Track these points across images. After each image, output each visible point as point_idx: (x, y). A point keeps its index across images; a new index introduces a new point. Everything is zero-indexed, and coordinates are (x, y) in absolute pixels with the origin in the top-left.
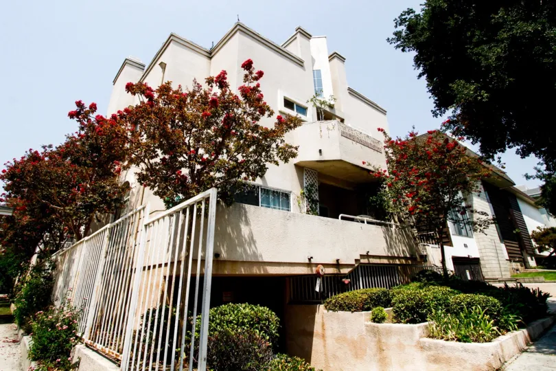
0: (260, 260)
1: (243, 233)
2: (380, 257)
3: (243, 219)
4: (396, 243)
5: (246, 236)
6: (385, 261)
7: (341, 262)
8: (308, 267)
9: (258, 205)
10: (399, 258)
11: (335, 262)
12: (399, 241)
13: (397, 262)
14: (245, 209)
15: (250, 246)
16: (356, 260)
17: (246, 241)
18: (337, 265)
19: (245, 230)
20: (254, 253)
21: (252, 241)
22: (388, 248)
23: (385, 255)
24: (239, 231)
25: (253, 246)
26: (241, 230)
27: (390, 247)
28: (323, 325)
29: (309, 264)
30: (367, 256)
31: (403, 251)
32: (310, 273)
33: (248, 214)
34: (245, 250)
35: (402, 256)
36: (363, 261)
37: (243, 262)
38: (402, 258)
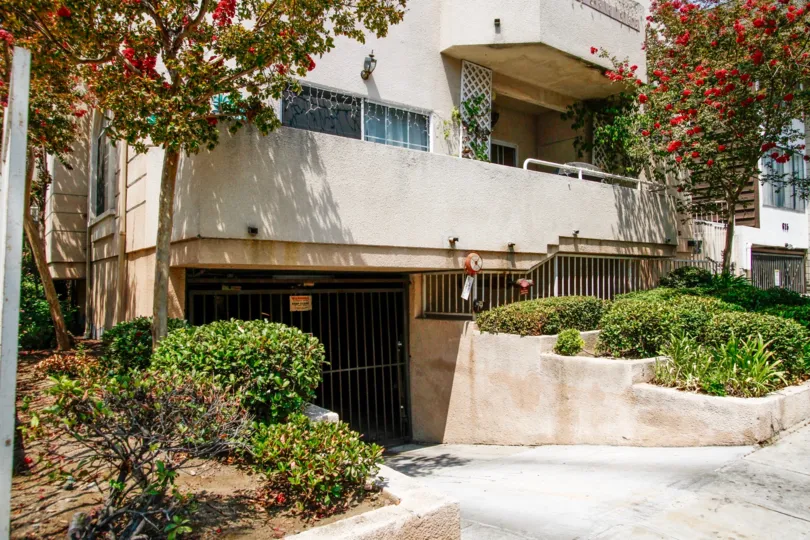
0: (347, 241)
1: (309, 189)
2: (601, 242)
3: (309, 159)
4: (639, 218)
5: (316, 195)
6: (611, 250)
7: (517, 249)
8: (449, 257)
9: (360, 138)
10: (639, 244)
11: (506, 249)
12: (647, 216)
13: (636, 251)
14: (312, 140)
15: (324, 212)
16: (550, 247)
17: (315, 202)
18: (511, 253)
19: (312, 181)
20: (334, 226)
21: (329, 204)
22: (621, 227)
23: (612, 238)
24: (300, 184)
25: (331, 214)
26: (303, 184)
27: (625, 224)
28: (472, 354)
29: (451, 251)
30: (575, 239)
31: (651, 233)
32: (452, 266)
33: (320, 152)
34: (313, 219)
35: (647, 241)
36: (563, 248)
37: (310, 245)
38: (646, 245)
